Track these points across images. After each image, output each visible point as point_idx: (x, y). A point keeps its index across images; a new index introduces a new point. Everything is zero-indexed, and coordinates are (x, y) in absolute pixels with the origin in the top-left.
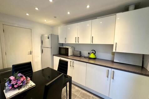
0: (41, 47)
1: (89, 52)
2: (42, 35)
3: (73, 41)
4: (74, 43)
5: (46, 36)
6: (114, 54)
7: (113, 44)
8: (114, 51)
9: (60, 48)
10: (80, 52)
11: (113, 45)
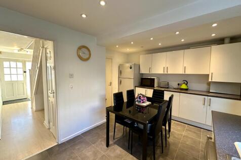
0: (119, 78)
1: (179, 83)
2: (120, 65)
3: (160, 71)
4: (163, 73)
5: (128, 65)
6: (209, 84)
7: (208, 73)
8: (210, 80)
9: (142, 79)
10: (168, 83)
11: (208, 75)
